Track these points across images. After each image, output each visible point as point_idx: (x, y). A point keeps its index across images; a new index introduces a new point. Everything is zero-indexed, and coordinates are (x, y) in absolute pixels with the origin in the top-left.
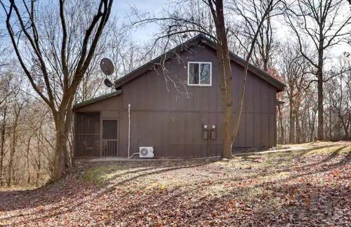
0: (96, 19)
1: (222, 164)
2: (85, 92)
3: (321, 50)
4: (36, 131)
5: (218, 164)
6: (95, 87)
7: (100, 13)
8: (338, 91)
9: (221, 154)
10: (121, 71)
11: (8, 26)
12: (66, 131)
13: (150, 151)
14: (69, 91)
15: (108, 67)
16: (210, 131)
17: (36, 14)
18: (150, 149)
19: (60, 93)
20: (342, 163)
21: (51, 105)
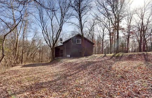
0: (59, 30)
1: (82, 58)
2: (57, 44)
3: (103, 36)
4: (47, 52)
5: (81, 58)
6: (59, 44)
7: (60, 29)
8: (108, 44)
9: (82, 56)
10: (64, 41)
11: (43, 33)
12: (54, 52)
13: (69, 56)
14: (54, 45)
15: (61, 40)
16: (80, 52)
17: (47, 29)
18: (69, 55)
19: (52, 45)
20: (102, 58)
21: (51, 47)
